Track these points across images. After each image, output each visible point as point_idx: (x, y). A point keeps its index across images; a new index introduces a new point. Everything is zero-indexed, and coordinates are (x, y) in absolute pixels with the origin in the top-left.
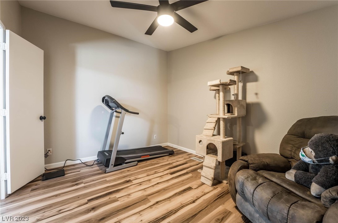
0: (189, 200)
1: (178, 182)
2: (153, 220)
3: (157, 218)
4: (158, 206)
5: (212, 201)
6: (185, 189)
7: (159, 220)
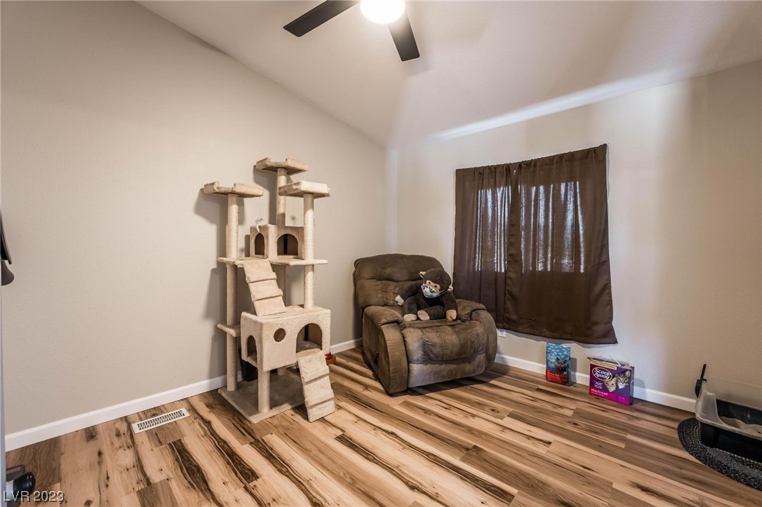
0: (391, 441)
1: (316, 461)
2: (471, 483)
3: (461, 478)
4: (425, 484)
5: (383, 414)
6: (349, 446)
7: (464, 476)
